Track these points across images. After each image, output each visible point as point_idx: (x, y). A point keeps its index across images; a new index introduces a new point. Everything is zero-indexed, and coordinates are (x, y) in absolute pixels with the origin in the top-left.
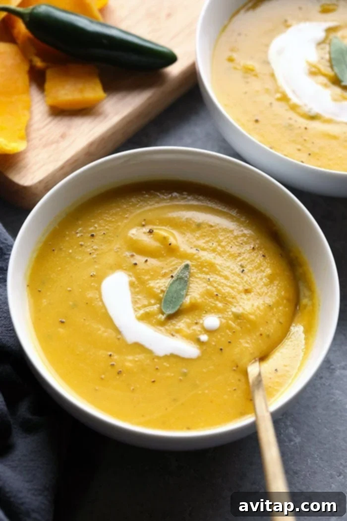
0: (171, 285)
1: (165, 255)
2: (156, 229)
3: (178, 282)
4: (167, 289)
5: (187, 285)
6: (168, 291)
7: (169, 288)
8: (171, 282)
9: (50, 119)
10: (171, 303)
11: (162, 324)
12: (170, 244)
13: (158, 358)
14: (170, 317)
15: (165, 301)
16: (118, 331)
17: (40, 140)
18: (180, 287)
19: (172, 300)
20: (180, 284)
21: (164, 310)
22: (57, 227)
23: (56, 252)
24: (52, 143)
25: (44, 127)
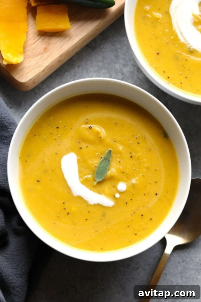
0: (101, 163)
1: (97, 143)
2: (94, 126)
3: (105, 161)
4: (98, 166)
5: (109, 163)
6: (99, 167)
7: (99, 165)
8: (100, 161)
9: (38, 38)
10: (100, 175)
11: (95, 187)
12: (101, 137)
13: (91, 205)
14: (99, 183)
15: (97, 173)
16: (69, 189)
17: (32, 51)
18: (105, 165)
19: (101, 173)
20: (106, 162)
21: (96, 179)
22: (38, 121)
23: (36, 136)
24: (39, 54)
25: (34, 43)
